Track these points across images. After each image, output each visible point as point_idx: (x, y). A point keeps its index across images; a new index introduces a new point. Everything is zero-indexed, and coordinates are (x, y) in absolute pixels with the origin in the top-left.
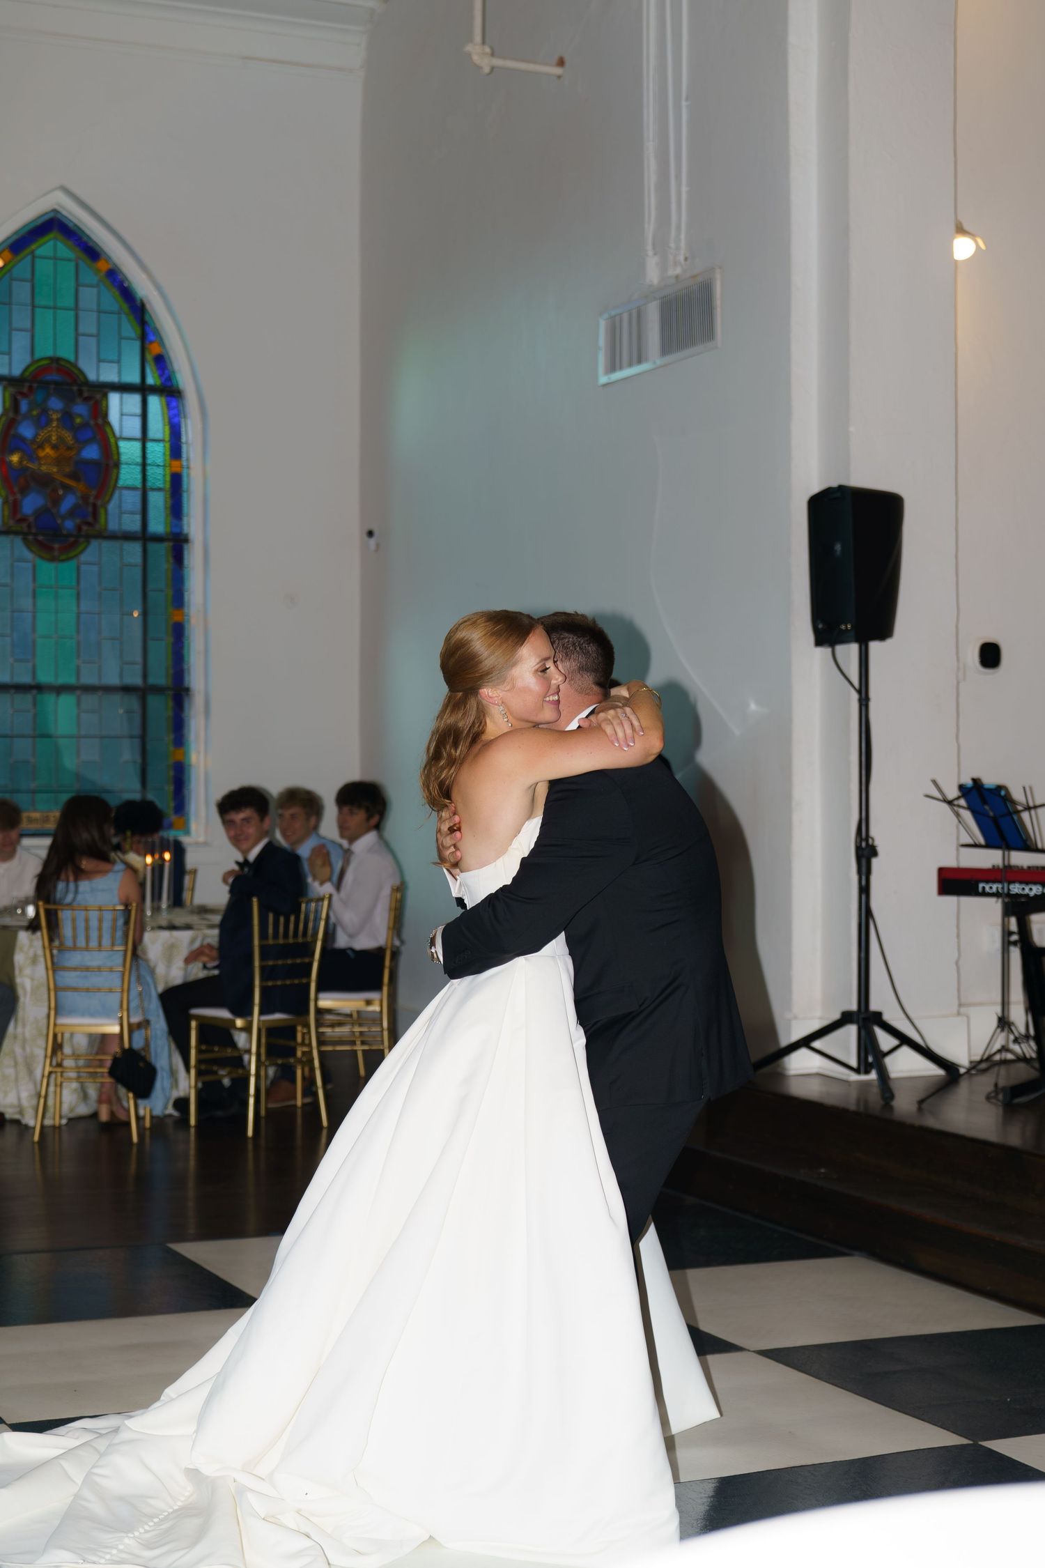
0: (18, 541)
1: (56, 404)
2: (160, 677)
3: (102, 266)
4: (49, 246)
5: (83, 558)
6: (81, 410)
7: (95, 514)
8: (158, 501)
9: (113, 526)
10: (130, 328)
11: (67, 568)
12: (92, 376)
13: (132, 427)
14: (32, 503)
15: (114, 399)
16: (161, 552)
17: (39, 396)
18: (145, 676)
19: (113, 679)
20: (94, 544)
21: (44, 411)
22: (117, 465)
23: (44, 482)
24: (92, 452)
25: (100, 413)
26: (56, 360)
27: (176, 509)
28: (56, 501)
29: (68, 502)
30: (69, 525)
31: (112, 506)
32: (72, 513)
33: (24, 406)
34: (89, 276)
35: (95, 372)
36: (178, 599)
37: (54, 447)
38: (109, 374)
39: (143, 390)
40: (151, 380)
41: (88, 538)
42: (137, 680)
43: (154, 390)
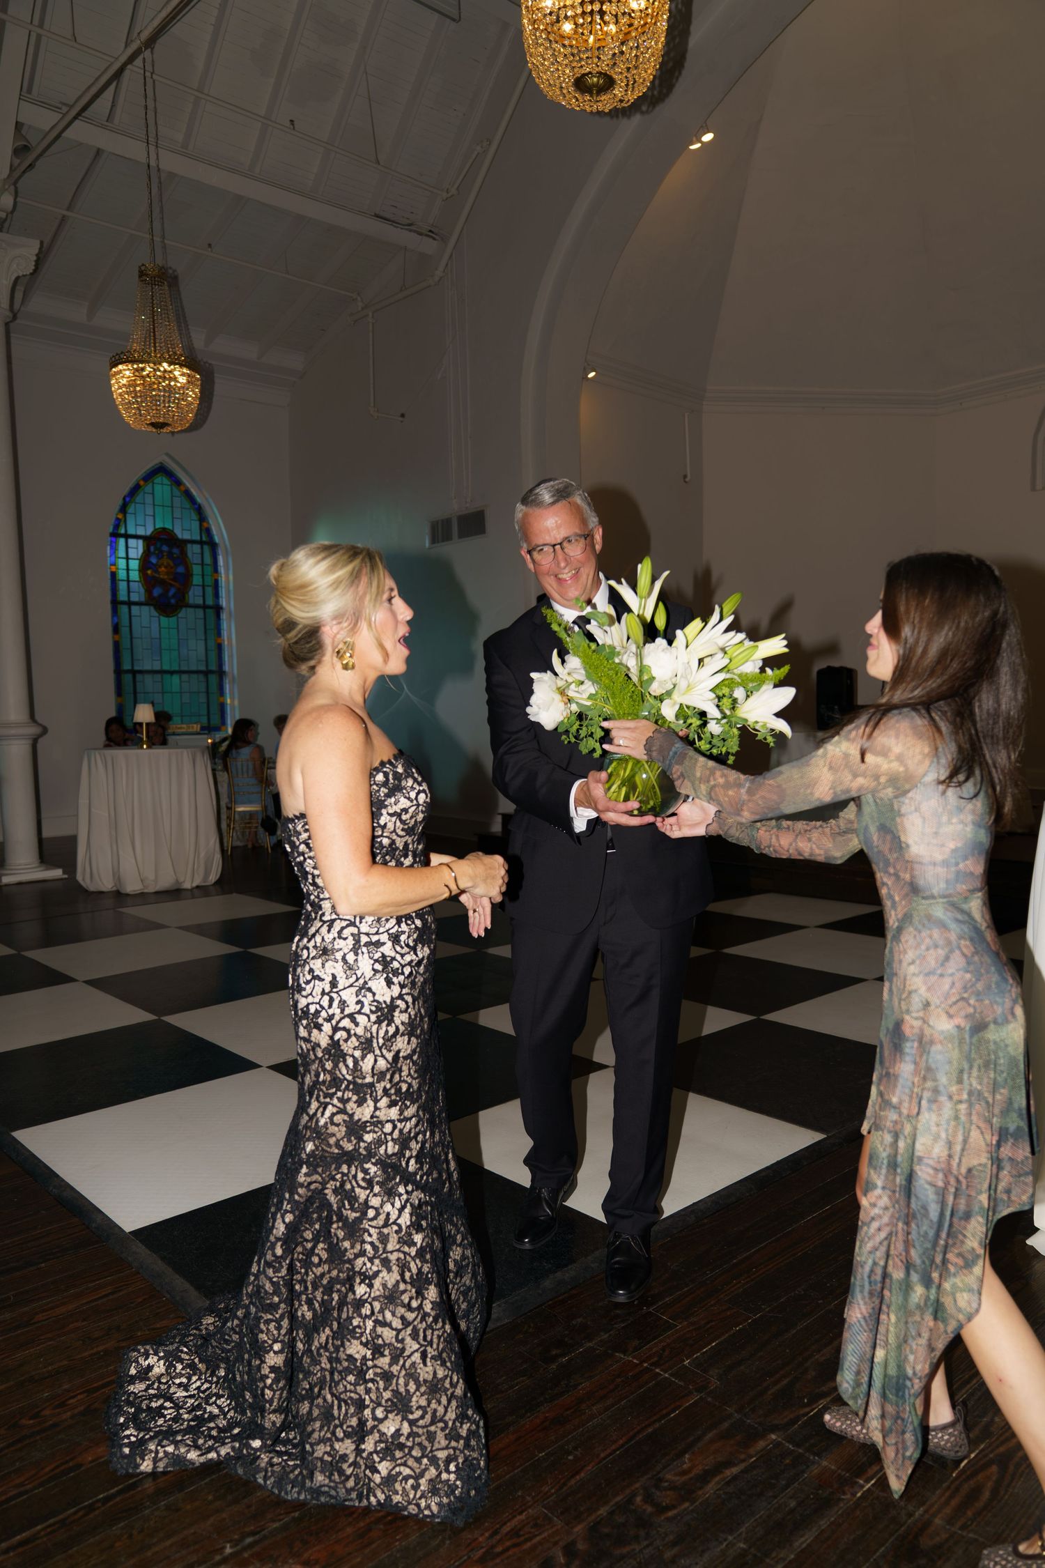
0: (152, 608)
1: (165, 548)
2: (213, 667)
3: (182, 488)
4: (160, 479)
5: (180, 615)
6: (176, 551)
7: (184, 597)
8: (209, 591)
9: (191, 602)
10: (195, 516)
11: (173, 619)
12: (180, 536)
13: (197, 559)
14: (157, 592)
15: (189, 546)
16: (210, 612)
17: (158, 545)
18: (207, 666)
19: (193, 668)
20: (184, 609)
21: (161, 552)
22: (192, 575)
23: (162, 583)
24: (181, 570)
25: (183, 553)
26: (164, 529)
27: (216, 595)
28: (168, 591)
29: (172, 591)
30: (173, 601)
31: (191, 593)
32: (173, 596)
33: (152, 548)
34: (176, 492)
35: (181, 534)
36: (219, 634)
37: (166, 567)
38: (187, 536)
39: (201, 543)
40: (204, 539)
41: (181, 607)
42: (203, 668)
43: (206, 543)
